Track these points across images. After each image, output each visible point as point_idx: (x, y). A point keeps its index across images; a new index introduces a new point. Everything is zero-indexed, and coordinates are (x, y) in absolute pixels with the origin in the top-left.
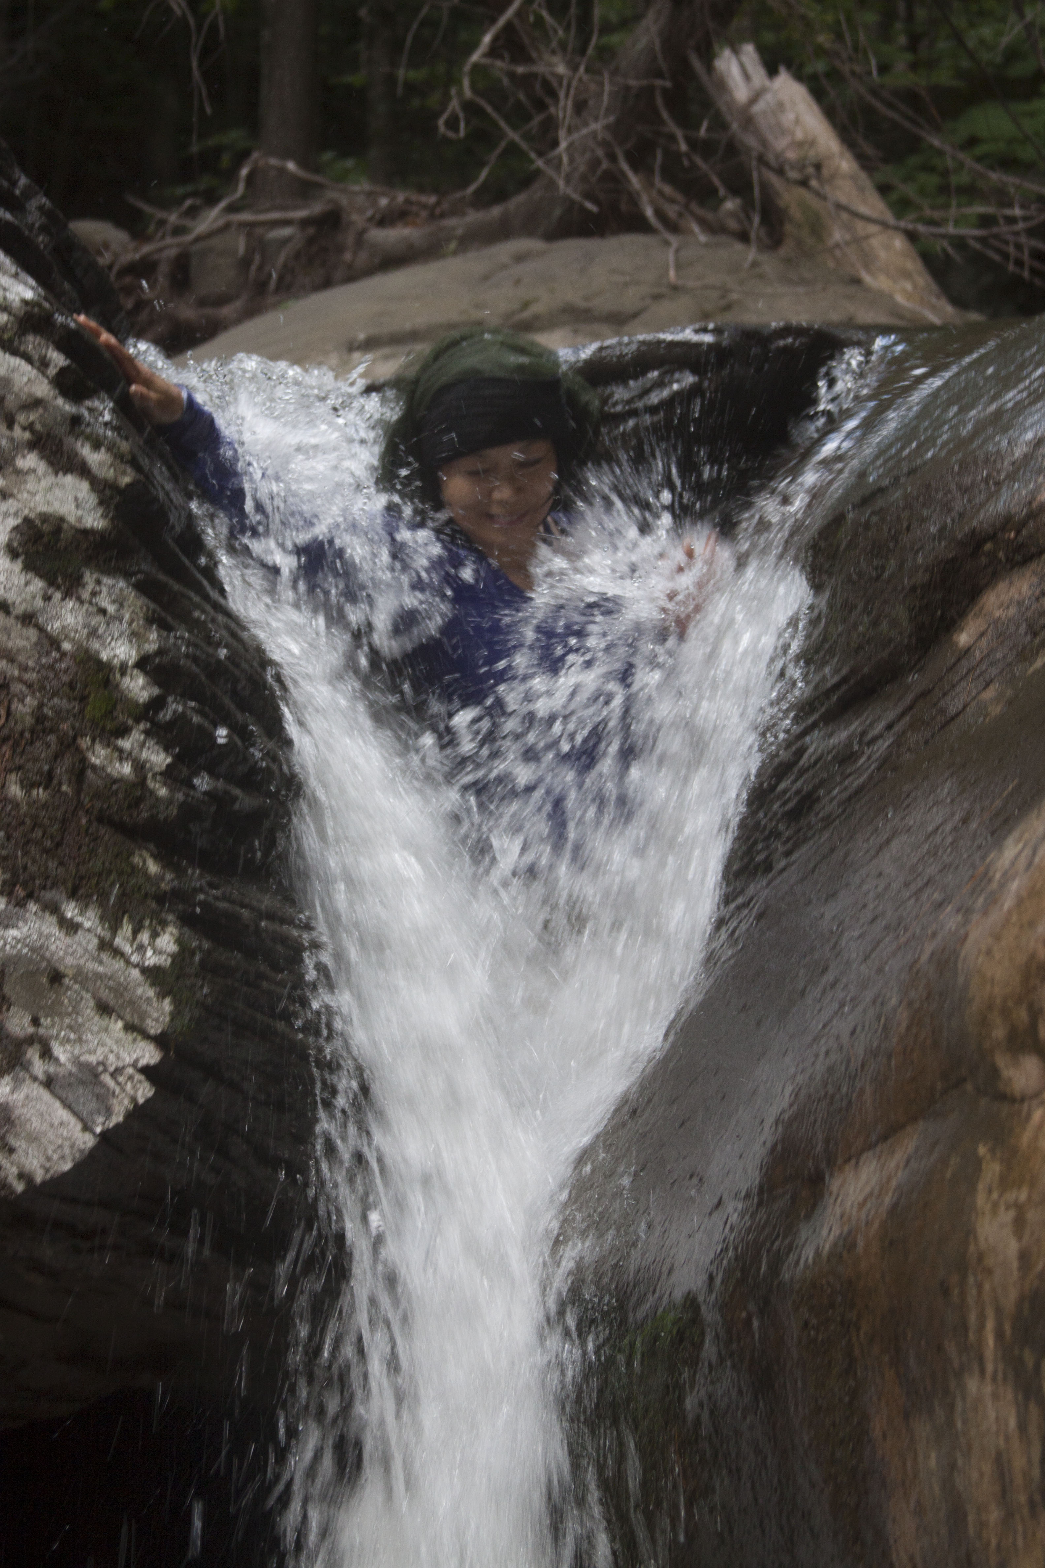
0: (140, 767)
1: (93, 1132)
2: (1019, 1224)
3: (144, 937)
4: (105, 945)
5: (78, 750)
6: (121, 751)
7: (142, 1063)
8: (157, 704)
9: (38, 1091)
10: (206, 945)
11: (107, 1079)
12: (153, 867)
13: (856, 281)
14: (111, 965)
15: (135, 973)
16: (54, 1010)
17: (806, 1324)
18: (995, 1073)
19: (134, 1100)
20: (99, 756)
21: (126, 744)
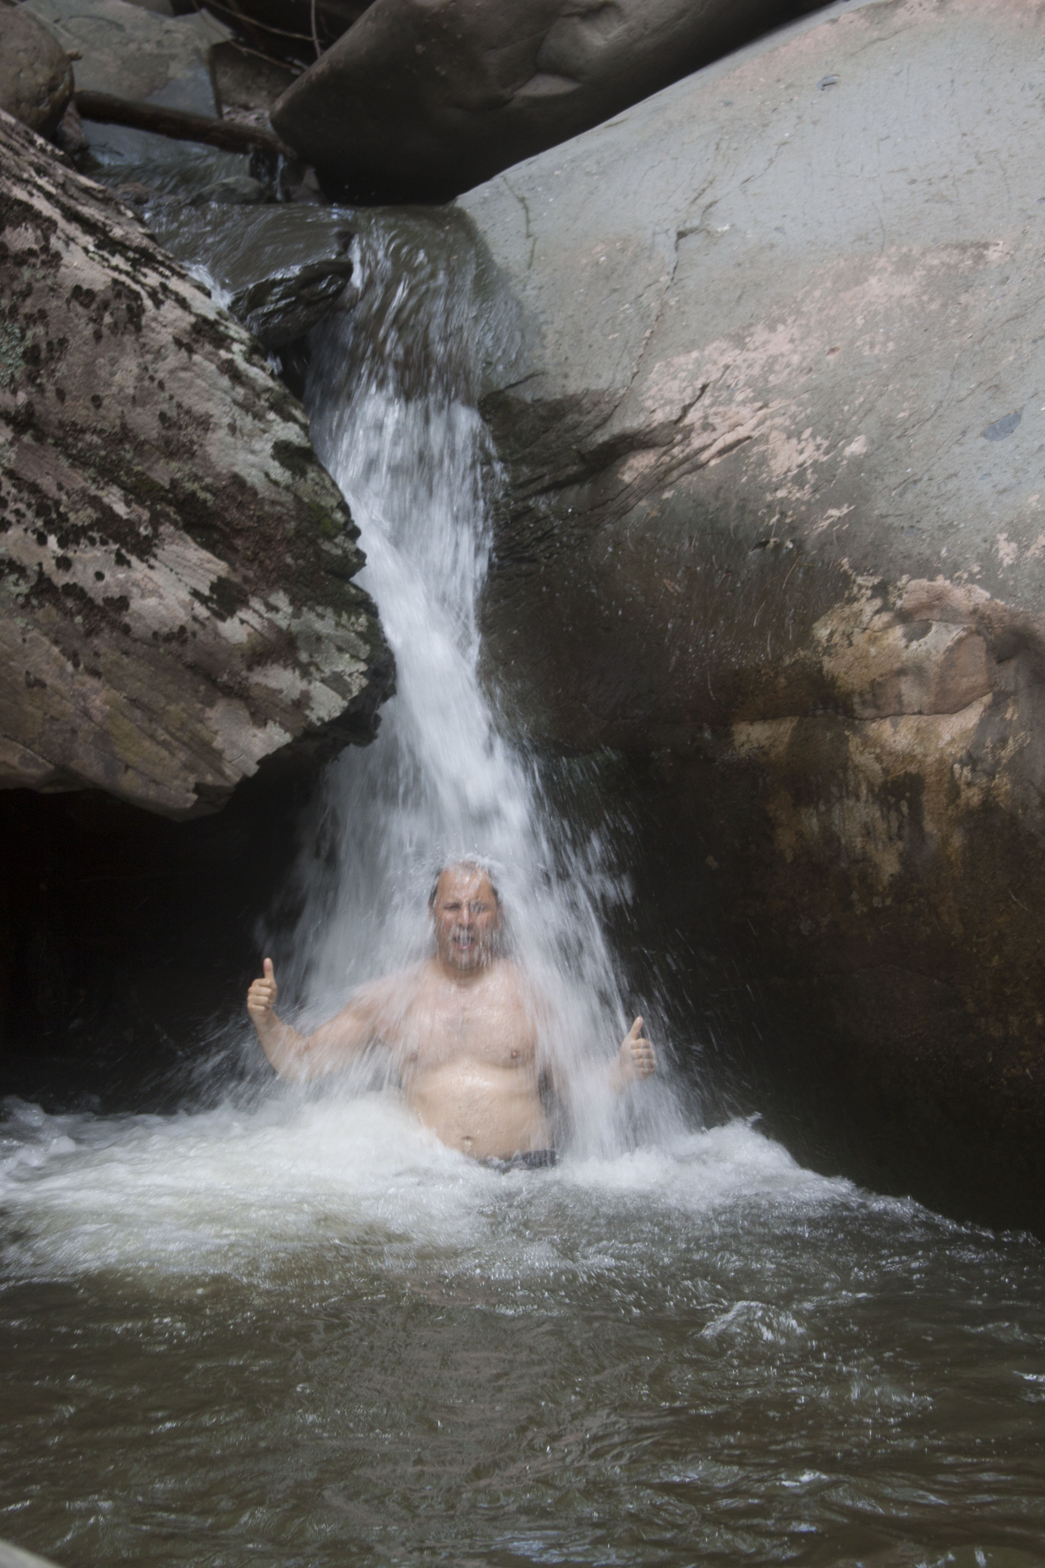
0: (344, 551)
1: (346, 700)
2: (879, 759)
3: (353, 619)
4: (338, 624)
5: (317, 544)
7: (361, 670)
9: (318, 684)
11: (347, 678)
14: (341, 632)
16: (318, 651)
18: (852, 709)
19: (361, 685)
20: (327, 546)
21: (337, 540)
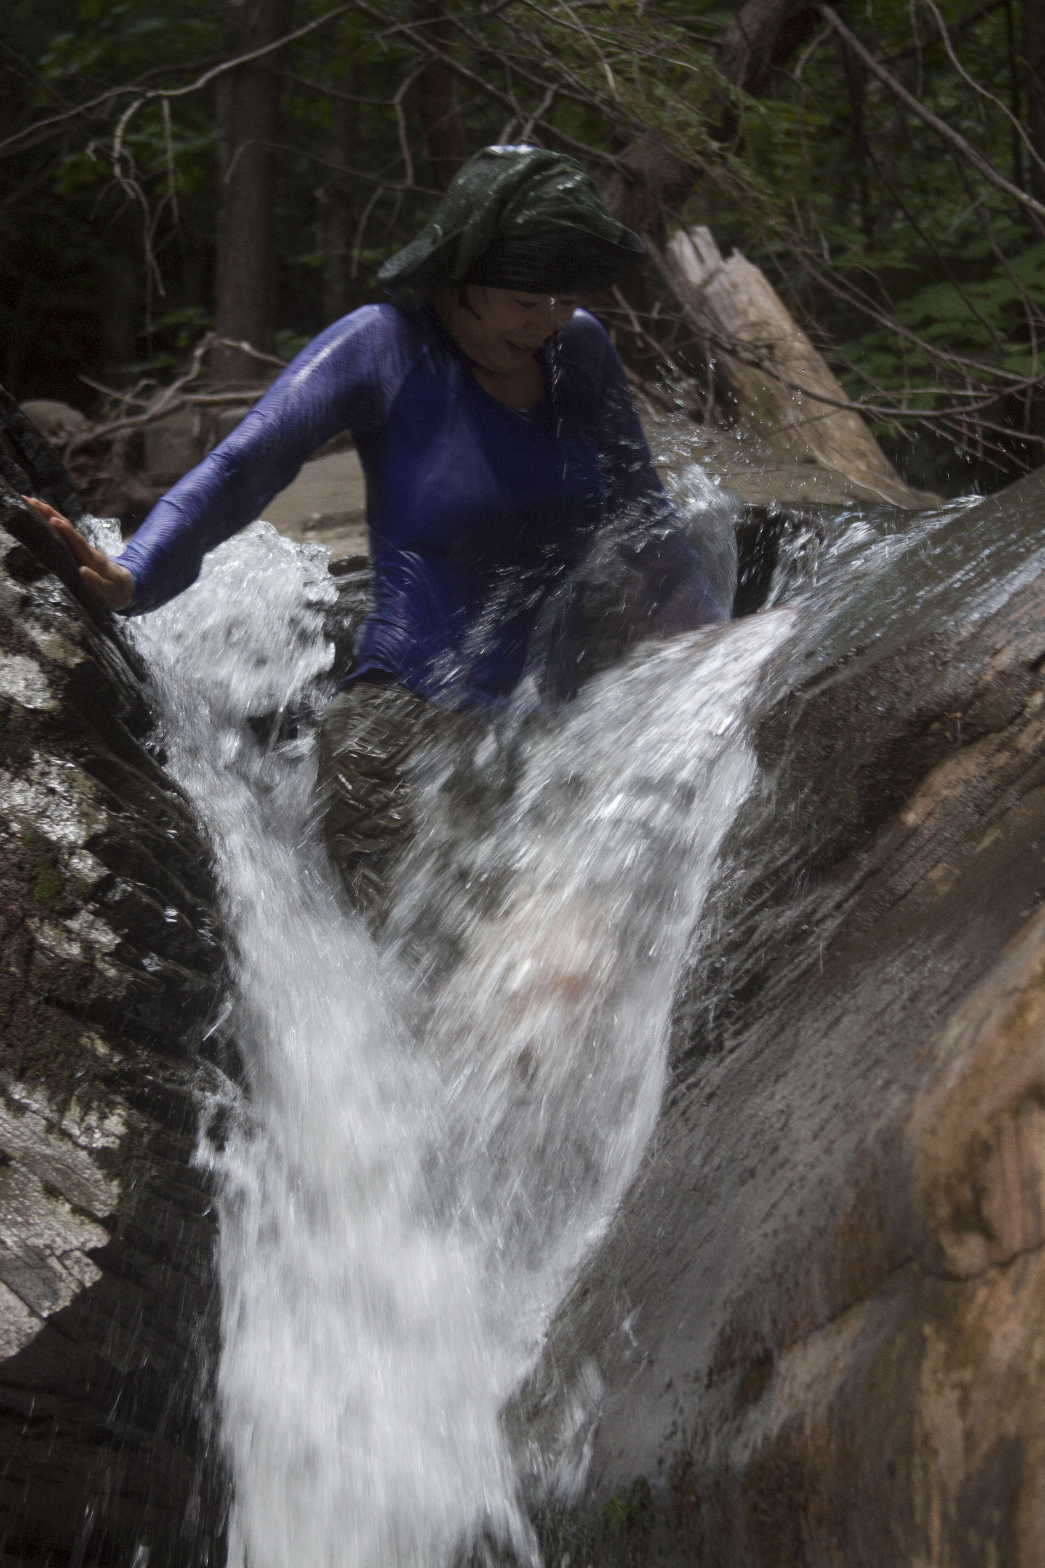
0: (88, 947)
1: (40, 1317)
2: (964, 1404)
3: (92, 1119)
4: (52, 1127)
5: (27, 931)
6: (69, 931)
7: (91, 1245)
8: (105, 884)
10: (155, 1127)
11: (54, 1262)
12: (102, 1049)
13: (812, 461)
14: (59, 1148)
15: (83, 1155)
16: (1, 1193)
17: (755, 1508)
18: (939, 1251)
19: (81, 1283)
20: (47, 936)
21: (74, 925)
